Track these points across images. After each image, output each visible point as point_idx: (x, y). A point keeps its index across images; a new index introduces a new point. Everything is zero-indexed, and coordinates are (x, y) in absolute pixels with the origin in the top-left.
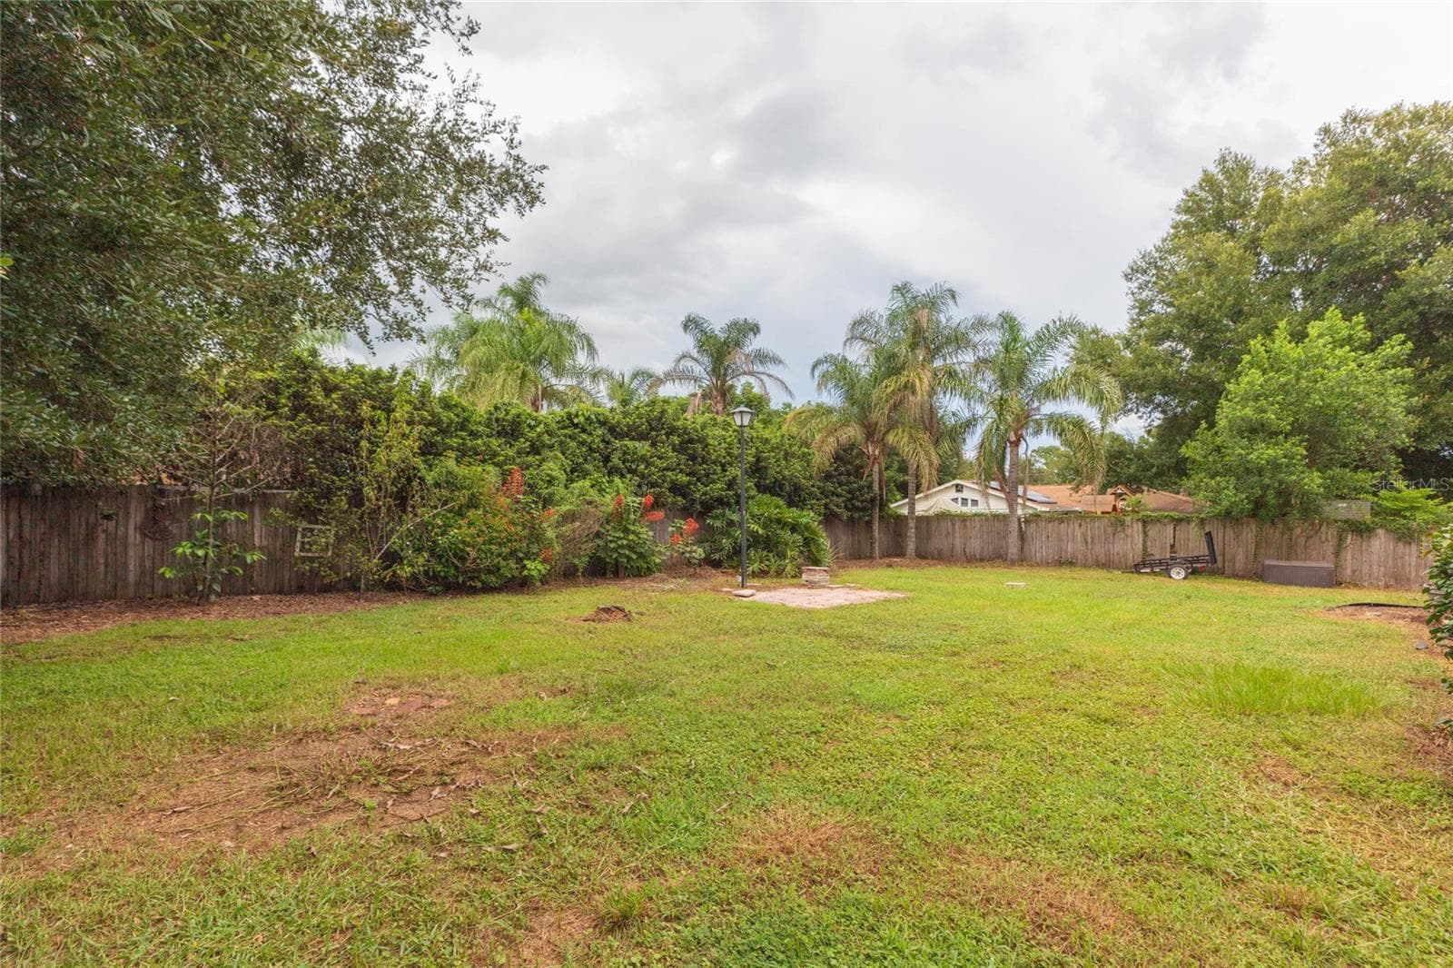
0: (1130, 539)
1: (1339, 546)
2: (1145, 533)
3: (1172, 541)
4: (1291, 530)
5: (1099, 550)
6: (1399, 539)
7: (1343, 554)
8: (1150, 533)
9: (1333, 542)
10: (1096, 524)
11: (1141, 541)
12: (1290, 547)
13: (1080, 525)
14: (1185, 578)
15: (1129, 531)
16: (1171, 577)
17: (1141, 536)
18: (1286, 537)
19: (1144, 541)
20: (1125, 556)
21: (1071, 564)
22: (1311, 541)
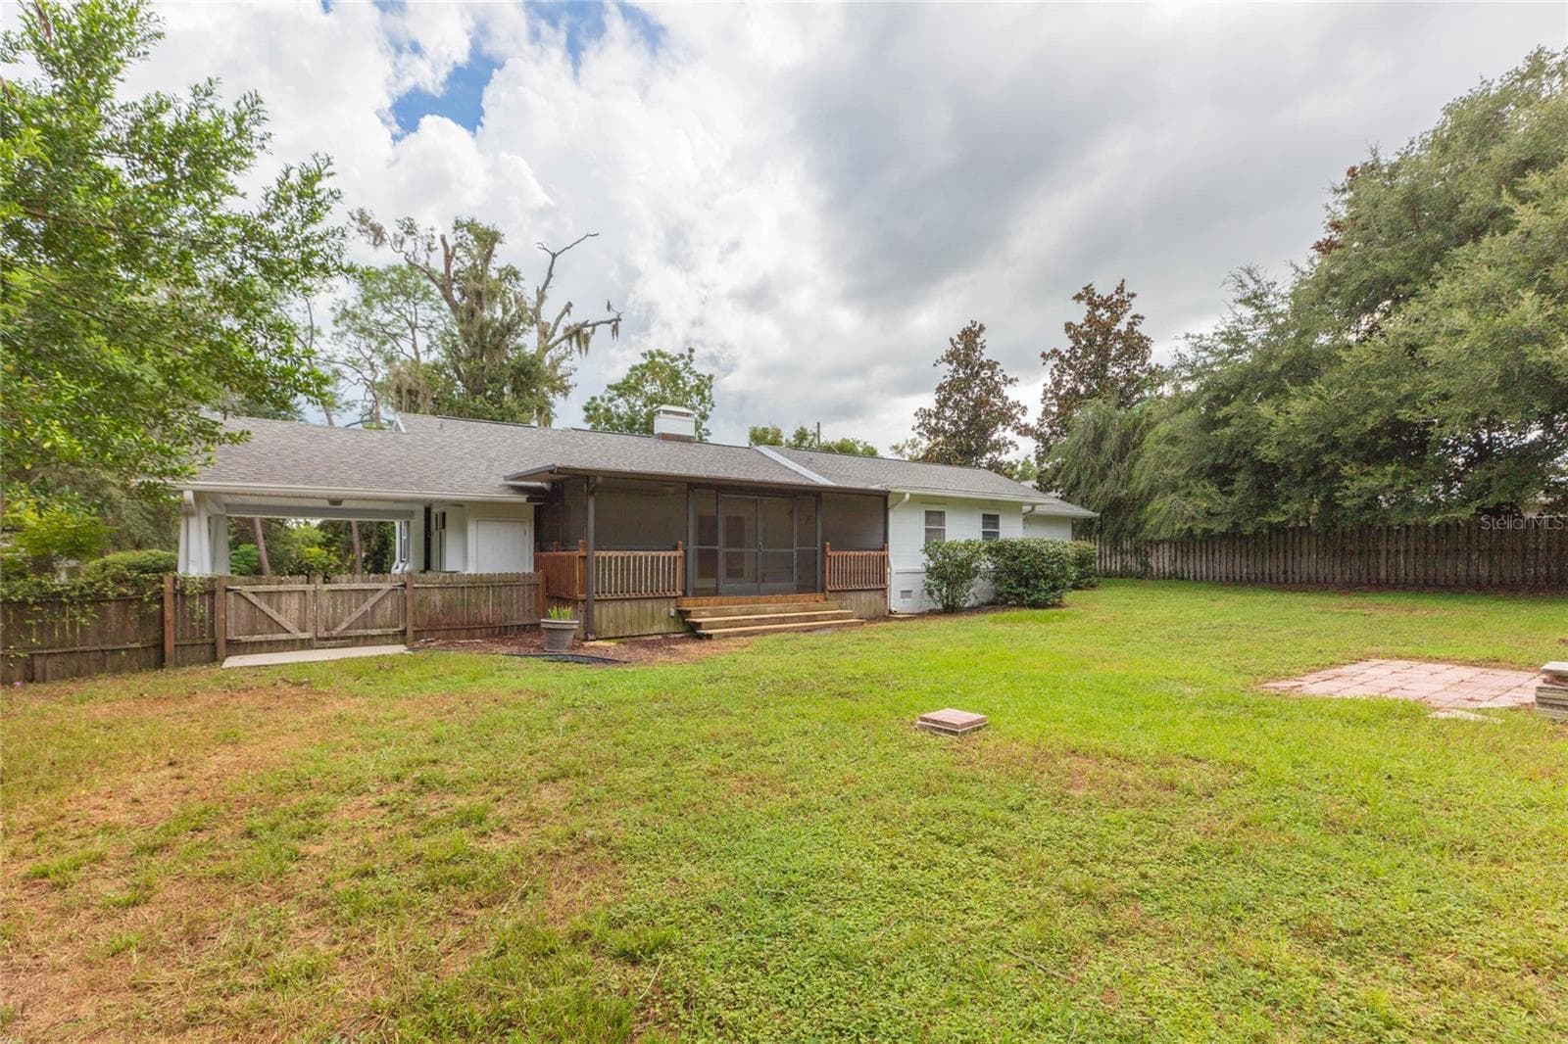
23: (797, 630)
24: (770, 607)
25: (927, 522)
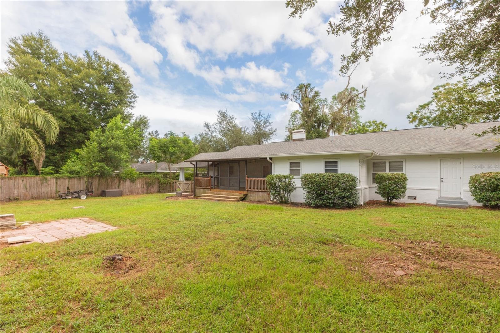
0: (49, 186)
1: (119, 184)
2: (57, 183)
3: (68, 185)
4: (108, 180)
5: (34, 192)
6: (131, 182)
7: (120, 186)
8: (58, 183)
9: (118, 183)
10: (32, 180)
11: (55, 186)
12: (107, 186)
13: (23, 181)
14: (86, 199)
15: (49, 183)
16: (81, 199)
17: (55, 184)
18: (106, 182)
19: (56, 186)
20: (47, 193)
21: (16, 199)
22: (113, 183)
23: (215, 200)
24: (224, 193)
25: (291, 167)
